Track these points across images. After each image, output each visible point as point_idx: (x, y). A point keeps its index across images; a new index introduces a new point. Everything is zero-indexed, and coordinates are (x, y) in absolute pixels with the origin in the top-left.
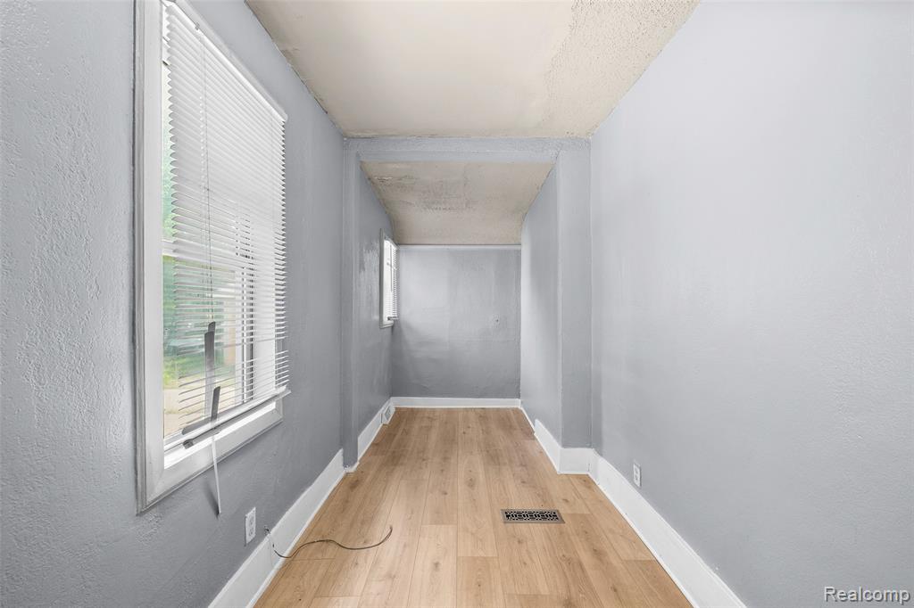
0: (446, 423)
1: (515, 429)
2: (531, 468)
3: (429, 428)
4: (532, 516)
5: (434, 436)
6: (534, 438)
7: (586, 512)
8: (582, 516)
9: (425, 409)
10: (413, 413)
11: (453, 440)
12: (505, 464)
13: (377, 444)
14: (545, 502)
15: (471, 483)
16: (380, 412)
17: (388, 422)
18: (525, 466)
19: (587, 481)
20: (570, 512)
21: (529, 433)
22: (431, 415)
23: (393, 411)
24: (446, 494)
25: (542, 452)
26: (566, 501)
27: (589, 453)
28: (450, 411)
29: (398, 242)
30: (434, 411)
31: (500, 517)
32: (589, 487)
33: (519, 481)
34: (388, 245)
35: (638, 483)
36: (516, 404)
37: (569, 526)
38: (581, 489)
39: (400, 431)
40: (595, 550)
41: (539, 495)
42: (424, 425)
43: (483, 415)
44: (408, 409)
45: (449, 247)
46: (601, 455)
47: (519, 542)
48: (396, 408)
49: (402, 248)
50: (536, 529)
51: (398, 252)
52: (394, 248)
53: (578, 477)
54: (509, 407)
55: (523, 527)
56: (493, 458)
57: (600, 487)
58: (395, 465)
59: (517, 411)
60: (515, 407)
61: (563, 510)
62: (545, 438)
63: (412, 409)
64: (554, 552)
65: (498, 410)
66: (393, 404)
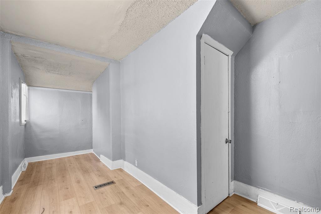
0: (60, 164)
1: (92, 160)
2: (101, 171)
3: (51, 168)
4: (104, 185)
5: (54, 170)
6: (100, 161)
7: (122, 178)
8: (121, 179)
9: (46, 161)
10: (40, 163)
11: (65, 169)
12: (91, 172)
13: (20, 181)
14: (108, 180)
15: (78, 182)
16: (20, 166)
17: (25, 170)
18: (99, 171)
19: (121, 170)
20: (117, 180)
21: (98, 160)
22: (51, 162)
23: (27, 164)
24: (68, 188)
25: (104, 165)
26: (115, 177)
27: (121, 161)
28: (60, 159)
29: (29, 85)
30: (52, 160)
31: (93, 189)
32: (122, 171)
33: (98, 176)
34: (24, 86)
35: (137, 165)
36: (91, 151)
37: (117, 184)
38: (119, 173)
39: (34, 172)
40: (126, 187)
41: (106, 178)
42: (48, 167)
43: (77, 158)
44: (36, 162)
45: (58, 90)
46: (125, 160)
47: (102, 194)
48: (28, 163)
49: (31, 88)
50: (107, 188)
51: (29, 89)
52: (27, 88)
53: (118, 169)
54: (88, 153)
55: (102, 189)
56: (85, 171)
57: (125, 170)
58: (37, 185)
59: (92, 154)
60: (91, 152)
61: (115, 180)
62: (105, 160)
63: (39, 162)
64: (114, 192)
65: (83, 155)
66: (27, 161)
